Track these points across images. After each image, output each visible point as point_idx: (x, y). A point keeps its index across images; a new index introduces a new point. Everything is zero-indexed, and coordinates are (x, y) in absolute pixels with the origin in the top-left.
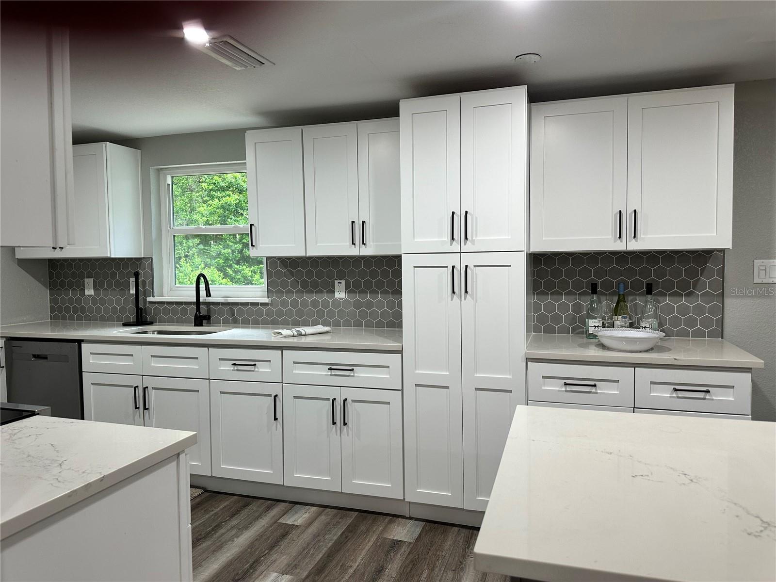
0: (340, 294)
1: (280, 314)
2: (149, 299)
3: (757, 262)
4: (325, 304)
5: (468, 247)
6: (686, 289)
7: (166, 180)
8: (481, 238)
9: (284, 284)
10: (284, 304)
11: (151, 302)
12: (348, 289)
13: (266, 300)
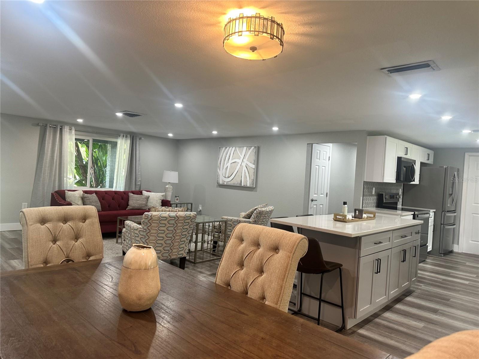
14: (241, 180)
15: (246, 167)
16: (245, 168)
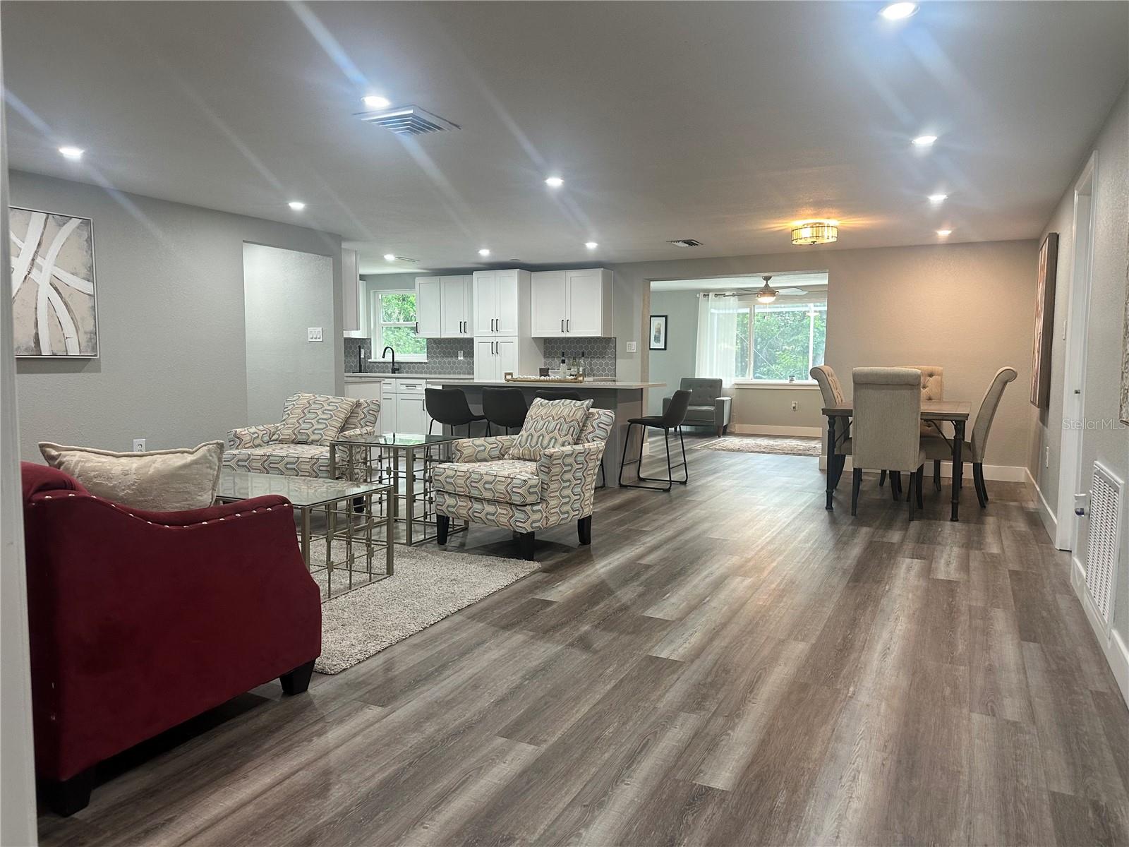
0: (461, 358)
1: (433, 368)
2: (369, 360)
3: (628, 343)
4: (454, 363)
5: (498, 334)
6: (602, 355)
7: (378, 297)
8: (502, 330)
9: (435, 353)
10: (435, 363)
11: (370, 362)
12: (465, 356)
13: (426, 361)
14: (37, 334)
15: (56, 289)
16: (45, 291)
